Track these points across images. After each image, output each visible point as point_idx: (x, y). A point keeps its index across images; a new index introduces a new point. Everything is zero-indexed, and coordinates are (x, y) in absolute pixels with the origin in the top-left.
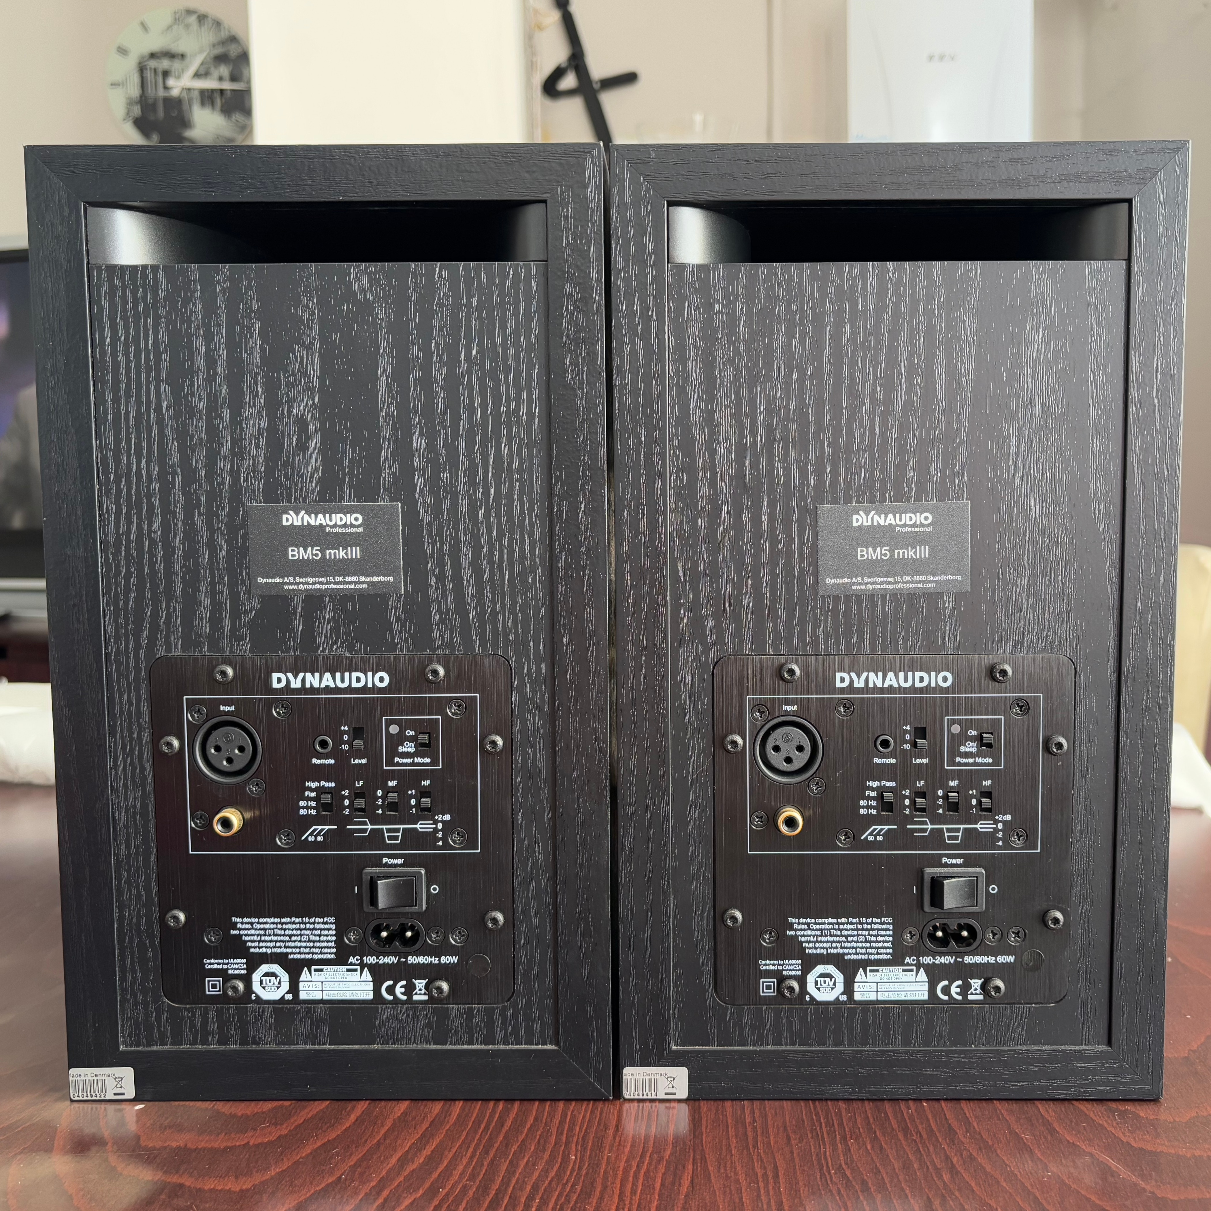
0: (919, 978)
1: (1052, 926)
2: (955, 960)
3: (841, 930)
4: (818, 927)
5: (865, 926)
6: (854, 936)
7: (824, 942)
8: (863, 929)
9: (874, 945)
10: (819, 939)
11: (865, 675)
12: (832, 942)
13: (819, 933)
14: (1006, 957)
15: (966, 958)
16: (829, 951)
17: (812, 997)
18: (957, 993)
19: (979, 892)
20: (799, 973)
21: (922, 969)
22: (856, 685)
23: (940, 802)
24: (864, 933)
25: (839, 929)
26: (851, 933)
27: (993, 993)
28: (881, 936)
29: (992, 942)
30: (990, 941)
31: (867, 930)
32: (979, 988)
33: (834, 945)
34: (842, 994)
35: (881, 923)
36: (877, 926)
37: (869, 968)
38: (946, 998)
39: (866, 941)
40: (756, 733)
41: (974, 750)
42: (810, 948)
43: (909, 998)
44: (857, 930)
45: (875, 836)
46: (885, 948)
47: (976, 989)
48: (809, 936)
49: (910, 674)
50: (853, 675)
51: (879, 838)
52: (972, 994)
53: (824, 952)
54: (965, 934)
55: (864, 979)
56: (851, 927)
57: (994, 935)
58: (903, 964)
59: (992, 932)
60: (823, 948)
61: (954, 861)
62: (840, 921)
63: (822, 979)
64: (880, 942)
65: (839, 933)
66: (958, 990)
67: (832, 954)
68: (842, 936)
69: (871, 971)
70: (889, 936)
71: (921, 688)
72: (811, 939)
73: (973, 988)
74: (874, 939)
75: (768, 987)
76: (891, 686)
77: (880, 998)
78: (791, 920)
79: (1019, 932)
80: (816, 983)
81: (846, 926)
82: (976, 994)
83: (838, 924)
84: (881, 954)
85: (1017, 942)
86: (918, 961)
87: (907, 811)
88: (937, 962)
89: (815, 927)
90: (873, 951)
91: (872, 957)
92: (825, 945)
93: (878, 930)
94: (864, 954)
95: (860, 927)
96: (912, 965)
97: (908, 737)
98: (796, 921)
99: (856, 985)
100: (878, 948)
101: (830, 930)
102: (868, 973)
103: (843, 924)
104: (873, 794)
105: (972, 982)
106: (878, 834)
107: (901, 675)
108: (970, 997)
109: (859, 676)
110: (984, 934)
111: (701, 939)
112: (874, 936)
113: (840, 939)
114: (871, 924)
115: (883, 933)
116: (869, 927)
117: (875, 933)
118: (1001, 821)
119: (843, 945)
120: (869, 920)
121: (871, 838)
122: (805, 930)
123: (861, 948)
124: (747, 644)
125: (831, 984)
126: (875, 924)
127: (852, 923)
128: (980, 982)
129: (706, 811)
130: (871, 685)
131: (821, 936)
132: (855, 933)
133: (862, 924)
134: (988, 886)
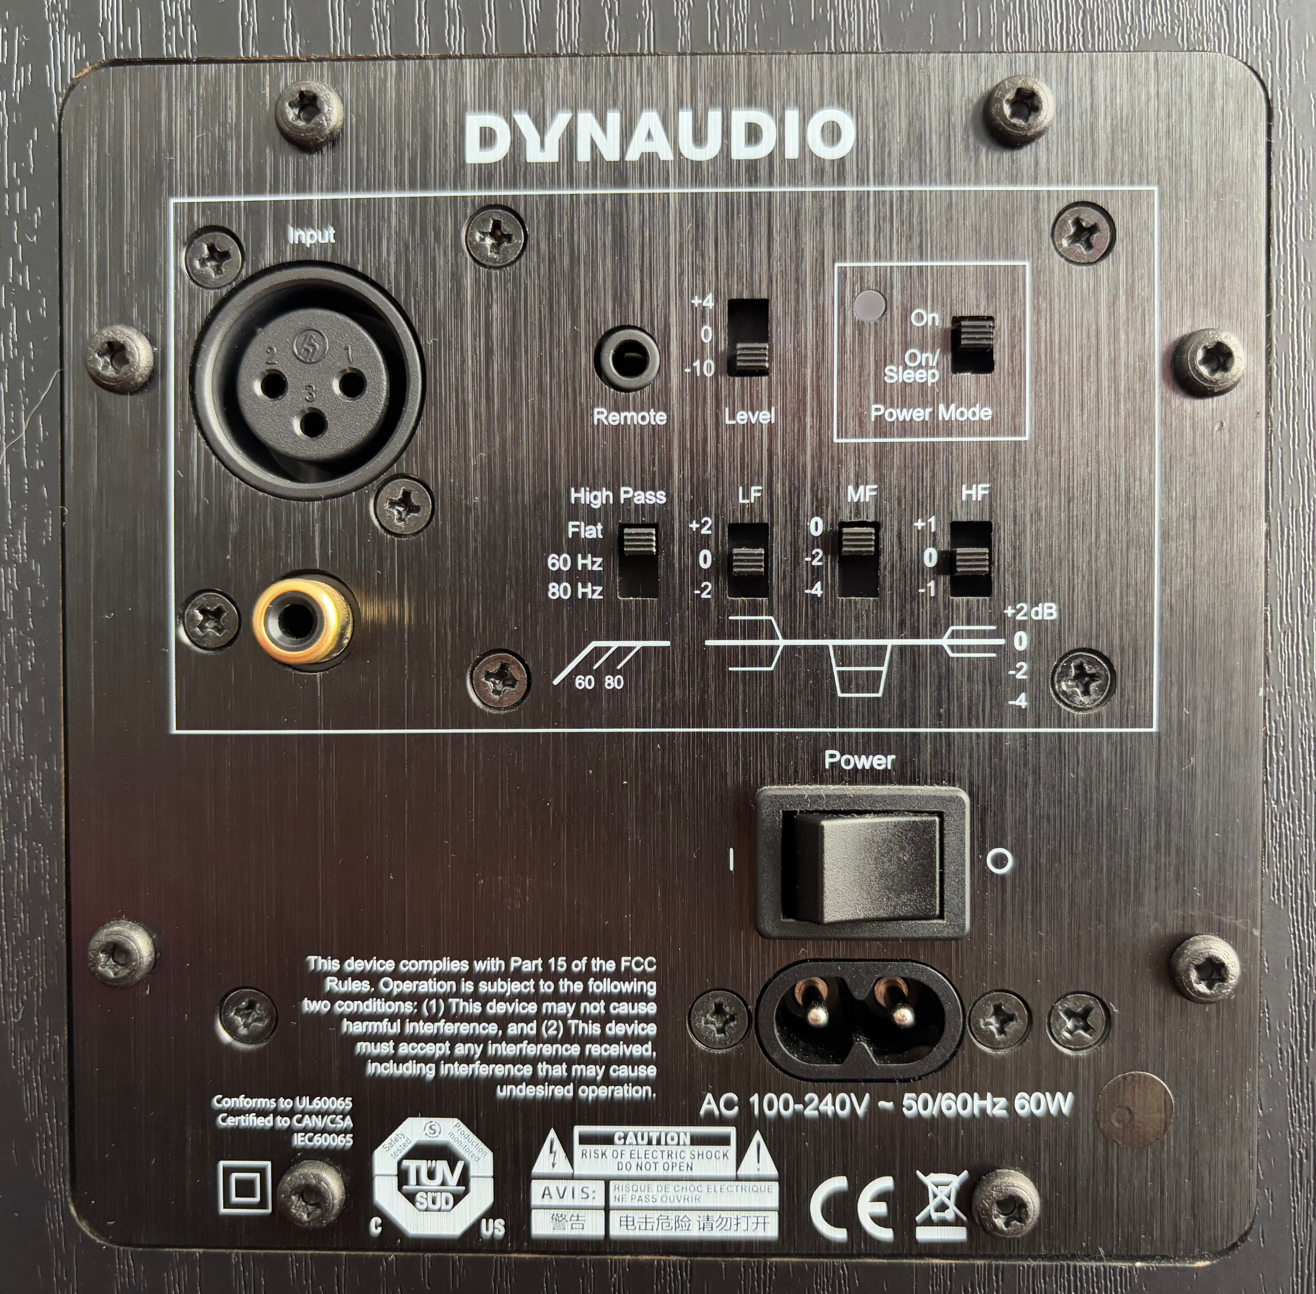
0: (749, 1166)
1: (1202, 988)
2: (873, 1106)
3: (485, 999)
4: (408, 987)
5: (564, 985)
6: (527, 1019)
7: (426, 1039)
8: (556, 997)
9: (595, 1050)
10: (410, 1028)
11: (562, 119)
12: (454, 1040)
13: (408, 1007)
14: (1045, 1098)
15: (908, 1099)
16: (444, 1069)
17: (388, 1224)
18: (878, 1220)
19: (950, 869)
20: (345, 1141)
21: (758, 1137)
22: (534, 154)
23: (817, 558)
24: (562, 1008)
25: (475, 996)
26: (518, 1008)
27: (1000, 1222)
28: (620, 1019)
29: (994, 1045)
30: (988, 1039)
31: (569, 998)
32: (951, 1203)
33: (461, 1050)
34: (491, 1214)
35: (617, 976)
36: (607, 986)
37: (578, 1130)
38: (839, 1234)
39: (568, 1038)
40: (198, 322)
41: (931, 377)
42: (381, 1059)
43: (716, 1233)
44: (538, 997)
45: (599, 676)
46: (632, 1061)
47: (942, 1207)
48: (377, 1017)
49: (715, 117)
50: (524, 120)
51: (611, 682)
52: (929, 1222)
53: (429, 1072)
54: (905, 1016)
55: (563, 1167)
56: (516, 987)
57: (1005, 1019)
58: (694, 1120)
59: (998, 1011)
60: (425, 1060)
61: (863, 762)
62: (479, 966)
63: (424, 1165)
64: (615, 1040)
65: (476, 1008)
66: (881, 1208)
67: (451, 1081)
68: (483, 1018)
69: (585, 1140)
70: (645, 1019)
71: (752, 165)
72: (384, 1027)
73: (933, 1203)
74: (594, 1029)
75: (245, 1188)
76: (650, 158)
77: (616, 1231)
78: (316, 962)
79: (1087, 1011)
80: (402, 1177)
81: (499, 987)
82: (944, 1223)
83: (471, 975)
84: (620, 1082)
85: (1077, 1044)
86: (746, 1107)
87: (707, 592)
88: (810, 1112)
89: (396, 987)
90: (591, 1071)
91: (588, 1093)
92: (430, 1049)
93: (609, 998)
94: (562, 1082)
95: (546, 987)
96: (722, 1121)
97: (707, 334)
98: (333, 965)
99: (537, 1187)
100: (608, 1062)
101: (446, 997)
102: (578, 1148)
103: (490, 977)
104: (592, 532)
105: (930, 1180)
106: (610, 668)
107: (685, 118)
108: (924, 1234)
109: (541, 127)
110: (969, 1020)
111: (26, 1021)
112: (595, 1019)
113: (479, 1029)
114: (584, 977)
115: (624, 1008)
116: (578, 987)
117: (598, 1008)
118: (1022, 626)
119: (492, 1049)
120: (579, 965)
121: (583, 682)
122: (362, 997)
123: (554, 1060)
124: (172, 22)
125: (453, 1180)
126: (601, 976)
127: (518, 975)
128: (954, 1181)
129: (36, 591)
130: (583, 154)
131: (416, 1017)
132: (532, 1008)
133: (555, 977)
134: (979, 850)
